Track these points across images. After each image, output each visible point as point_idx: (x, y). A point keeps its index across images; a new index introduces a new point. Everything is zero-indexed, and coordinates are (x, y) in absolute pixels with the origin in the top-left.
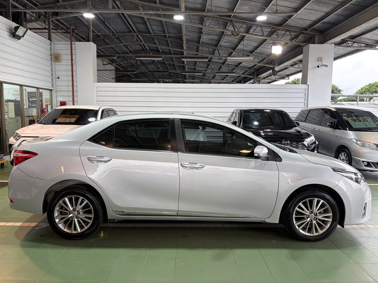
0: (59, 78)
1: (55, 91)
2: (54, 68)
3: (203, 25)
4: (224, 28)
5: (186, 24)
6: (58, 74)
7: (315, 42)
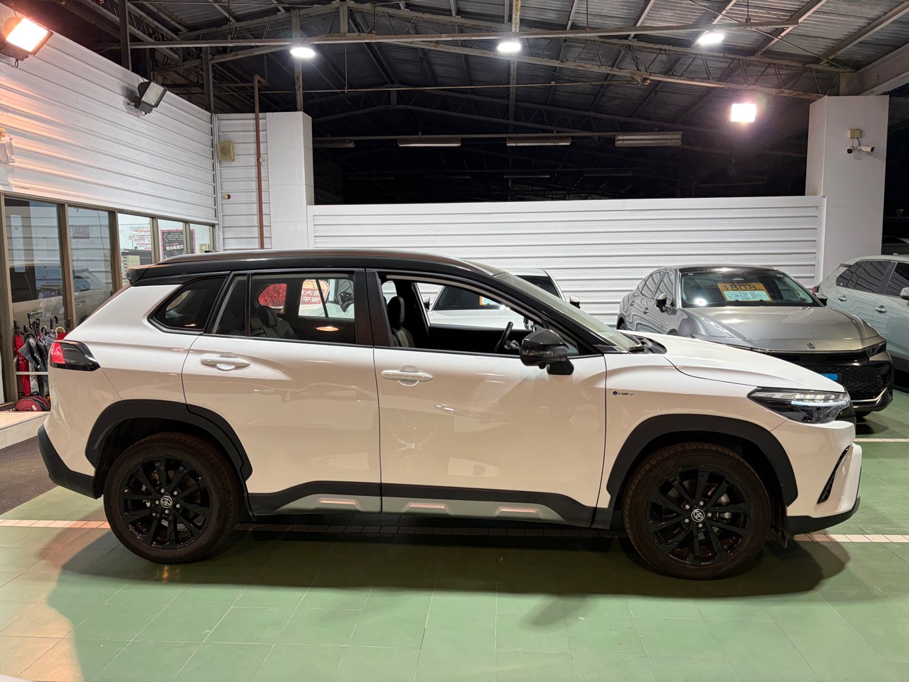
0: (229, 197)
1: (221, 227)
2: (218, 174)
3: (562, 62)
4: (612, 66)
5: (520, 60)
6: (228, 187)
7: (841, 93)
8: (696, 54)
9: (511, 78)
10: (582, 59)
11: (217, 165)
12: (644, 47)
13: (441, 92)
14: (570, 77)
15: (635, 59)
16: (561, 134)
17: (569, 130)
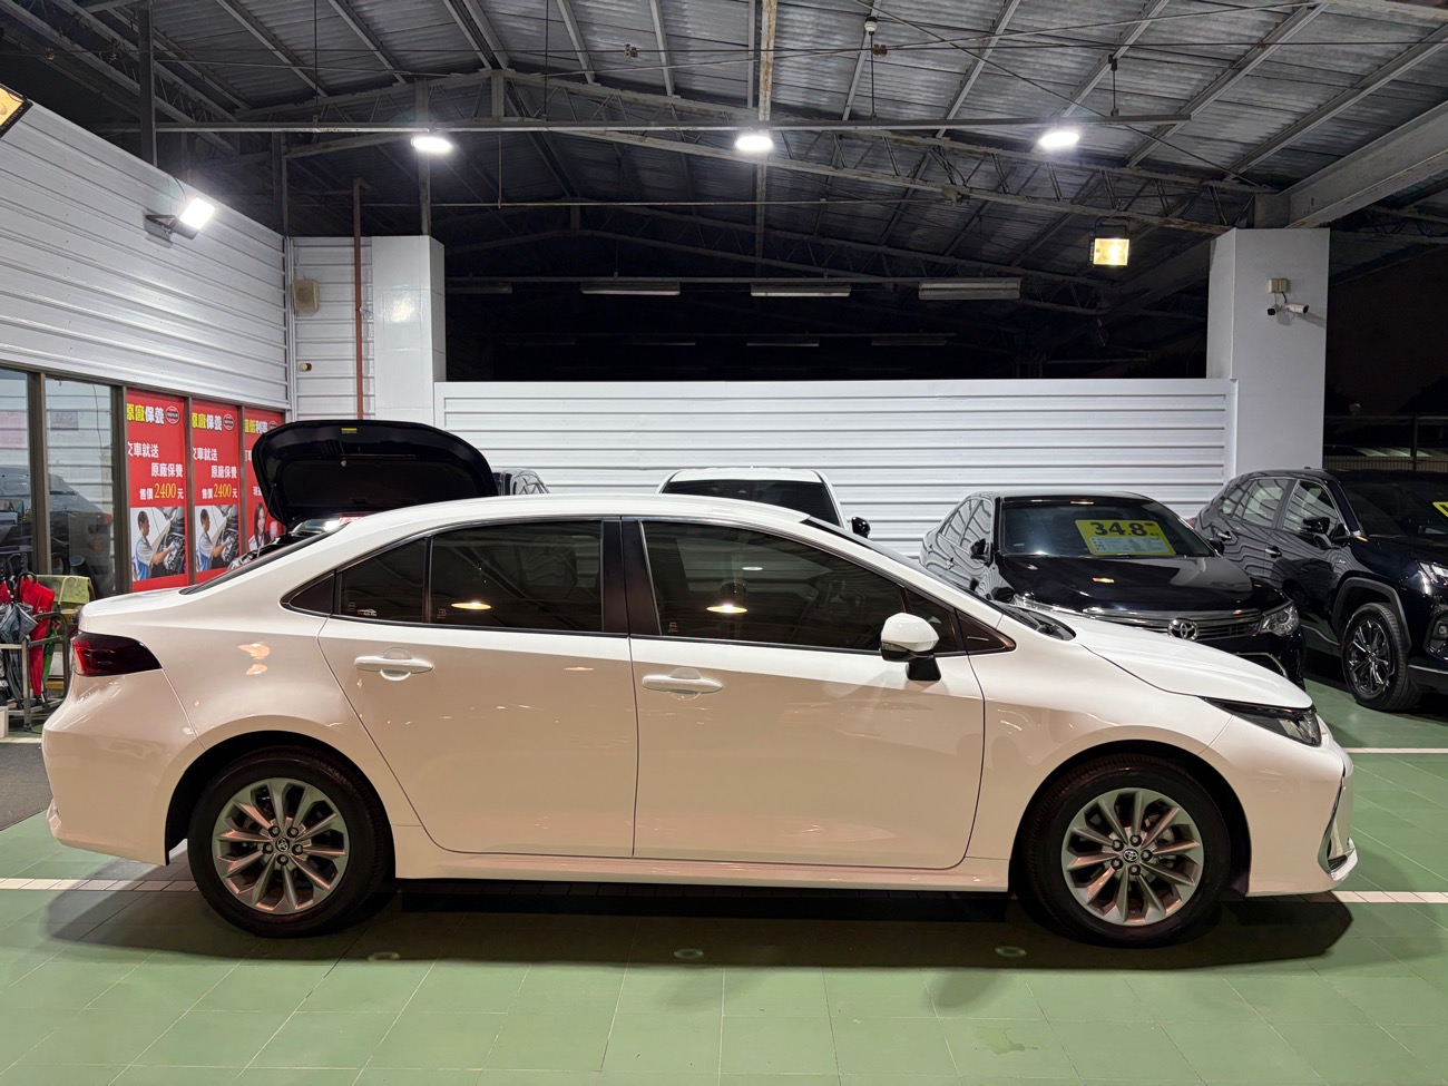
0: (309, 367)
1: (295, 413)
2: (292, 331)
3: (837, 168)
4: (914, 177)
5: (771, 164)
6: (308, 352)
7: (1256, 223)
8: (1040, 163)
9: (758, 191)
10: (867, 165)
11: (291, 317)
12: (959, 150)
13: (648, 212)
14: (850, 191)
15: (949, 168)
16: (834, 280)
17: (848, 273)
